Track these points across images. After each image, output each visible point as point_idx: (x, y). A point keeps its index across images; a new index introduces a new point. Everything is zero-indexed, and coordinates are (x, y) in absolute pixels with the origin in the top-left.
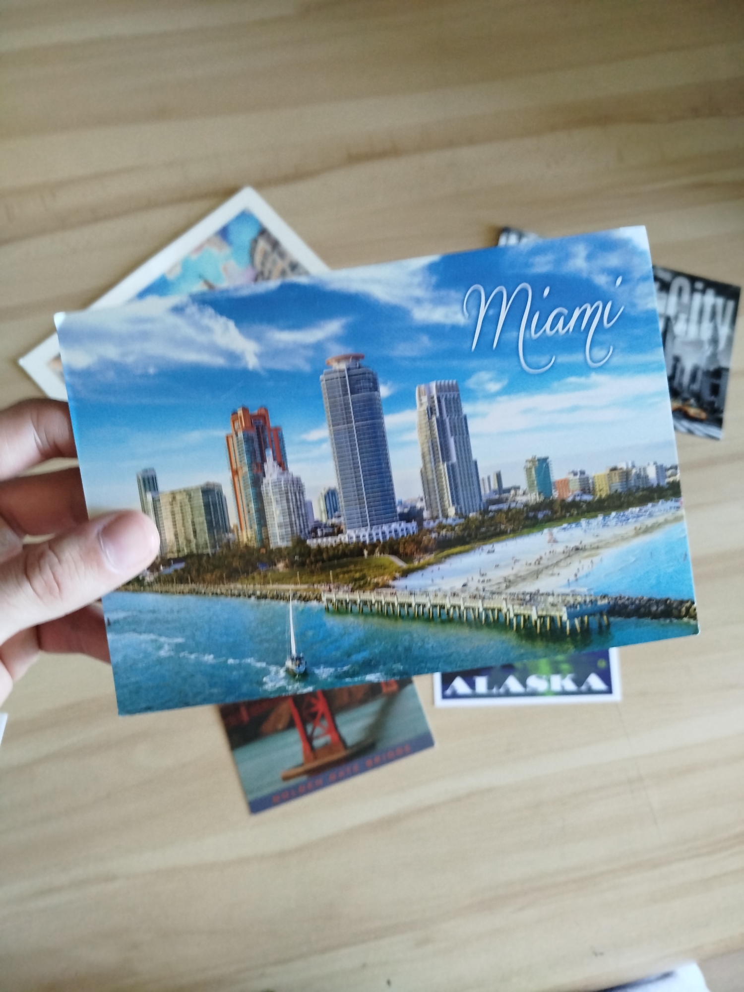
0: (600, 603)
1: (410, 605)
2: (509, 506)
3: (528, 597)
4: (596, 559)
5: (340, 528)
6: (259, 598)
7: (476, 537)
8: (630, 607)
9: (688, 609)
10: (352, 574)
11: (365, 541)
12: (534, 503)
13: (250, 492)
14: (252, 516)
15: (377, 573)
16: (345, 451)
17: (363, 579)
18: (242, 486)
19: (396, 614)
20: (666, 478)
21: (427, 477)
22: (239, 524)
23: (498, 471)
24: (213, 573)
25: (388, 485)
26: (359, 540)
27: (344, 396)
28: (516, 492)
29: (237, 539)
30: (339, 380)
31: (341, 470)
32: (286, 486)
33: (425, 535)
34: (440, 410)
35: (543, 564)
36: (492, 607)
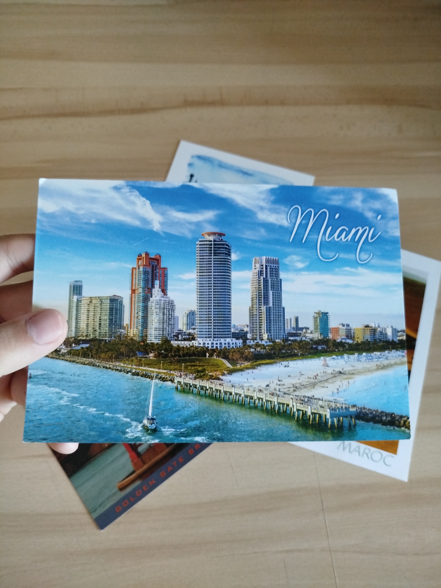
0: (351, 410)
1: (231, 394)
2: (302, 339)
3: (306, 399)
4: (351, 381)
5: (194, 336)
6: (134, 374)
7: (278, 356)
8: (370, 415)
9: (405, 422)
10: (196, 368)
11: (208, 347)
12: (317, 339)
13: (140, 305)
14: (139, 321)
15: (213, 369)
16: (204, 289)
17: (203, 372)
18: (136, 301)
19: (221, 398)
20: (398, 336)
21: (253, 312)
22: (129, 324)
23: (297, 316)
24: (106, 354)
25: (228, 314)
26: (204, 345)
27: (209, 256)
28: (306, 331)
29: (126, 333)
30: (208, 246)
31: (200, 300)
32: (164, 305)
33: (247, 349)
34: (266, 274)
35: (318, 379)
36: (283, 402)
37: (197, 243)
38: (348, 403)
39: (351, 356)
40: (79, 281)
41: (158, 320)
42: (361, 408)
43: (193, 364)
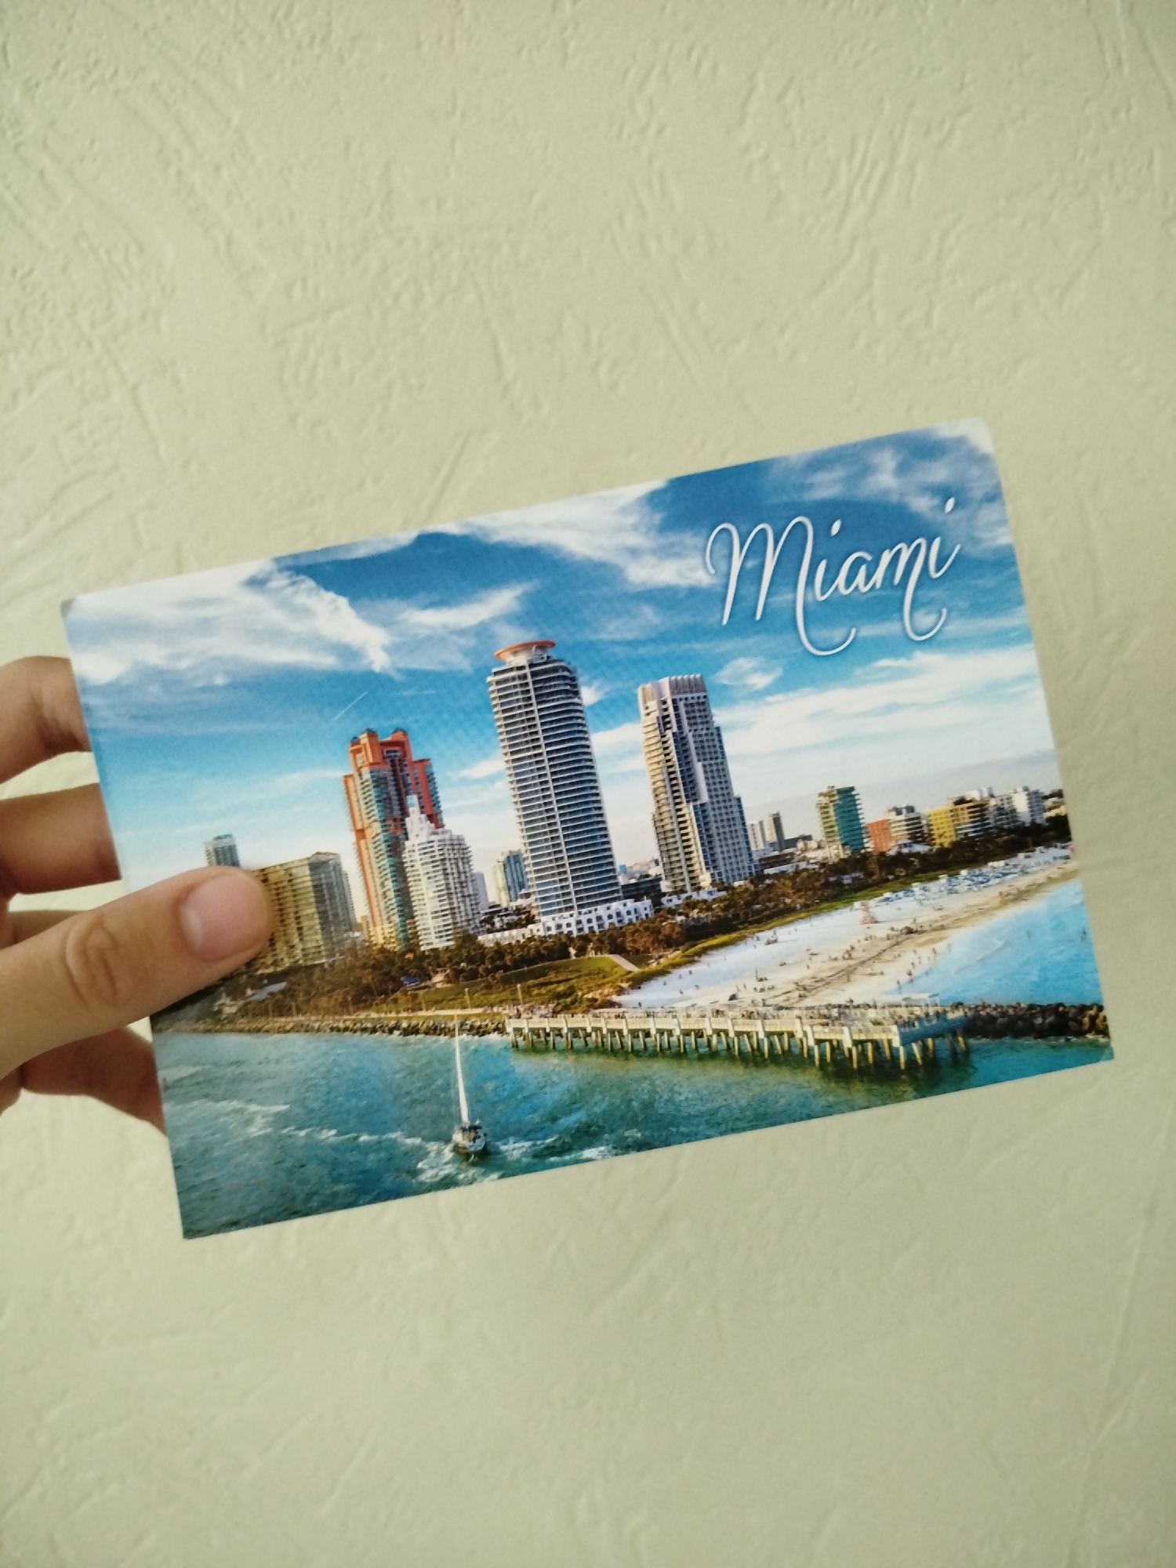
0: (951, 1016)
1: (647, 1034)
2: (797, 866)
3: (835, 1012)
4: (940, 947)
5: (529, 912)
6: (407, 1032)
7: (746, 920)
8: (1000, 1020)
9: (1093, 1019)
10: (552, 988)
11: (570, 933)
12: (837, 860)
13: (384, 865)
14: (390, 902)
15: (592, 984)
16: (531, 793)
17: (570, 995)
18: (373, 856)
19: (625, 1049)
20: (1045, 811)
21: (663, 826)
22: (370, 915)
23: (775, 812)
24: (331, 997)
25: (603, 843)
26: (560, 931)
27: (526, 706)
28: (806, 845)
29: (367, 938)
30: (517, 682)
31: (527, 823)
32: (441, 852)
33: (666, 919)
34: (679, 722)
35: (857, 958)
36: (778, 1029)
37: (490, 679)
38: (942, 1001)
39: (931, 885)
40: (226, 836)
41: (435, 892)
42: (977, 1006)
43: (542, 980)
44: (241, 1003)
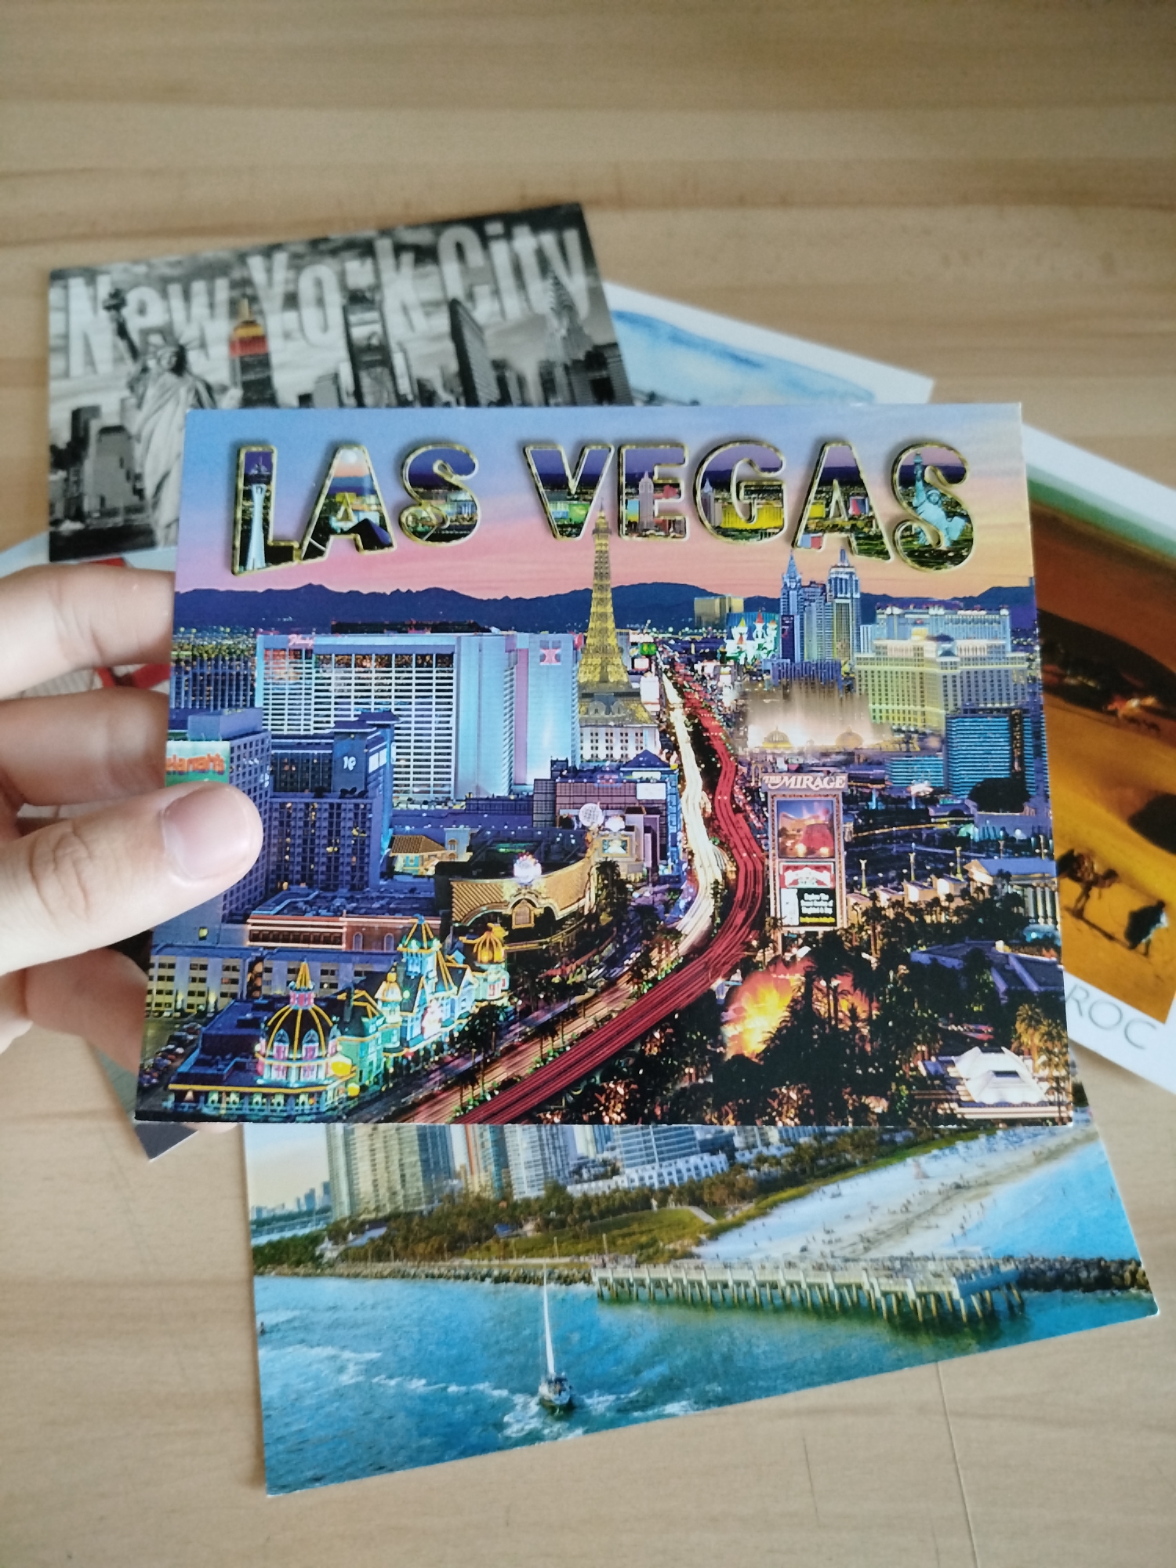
0: (1003, 1269)
1: (725, 1286)
3: (898, 1265)
4: (986, 1201)
5: (614, 1165)
6: (498, 1280)
7: (812, 1174)
8: (1049, 1274)
9: (1134, 1274)
10: (634, 1238)
11: (652, 1185)
14: (487, 1153)
15: (672, 1235)
17: (652, 1245)
19: (705, 1301)
22: (468, 1164)
24: (427, 1244)
26: (643, 1183)
29: (465, 1187)
33: (739, 1173)
36: (847, 1282)
41: (529, 1144)
42: (1026, 1260)
44: (342, 1247)
